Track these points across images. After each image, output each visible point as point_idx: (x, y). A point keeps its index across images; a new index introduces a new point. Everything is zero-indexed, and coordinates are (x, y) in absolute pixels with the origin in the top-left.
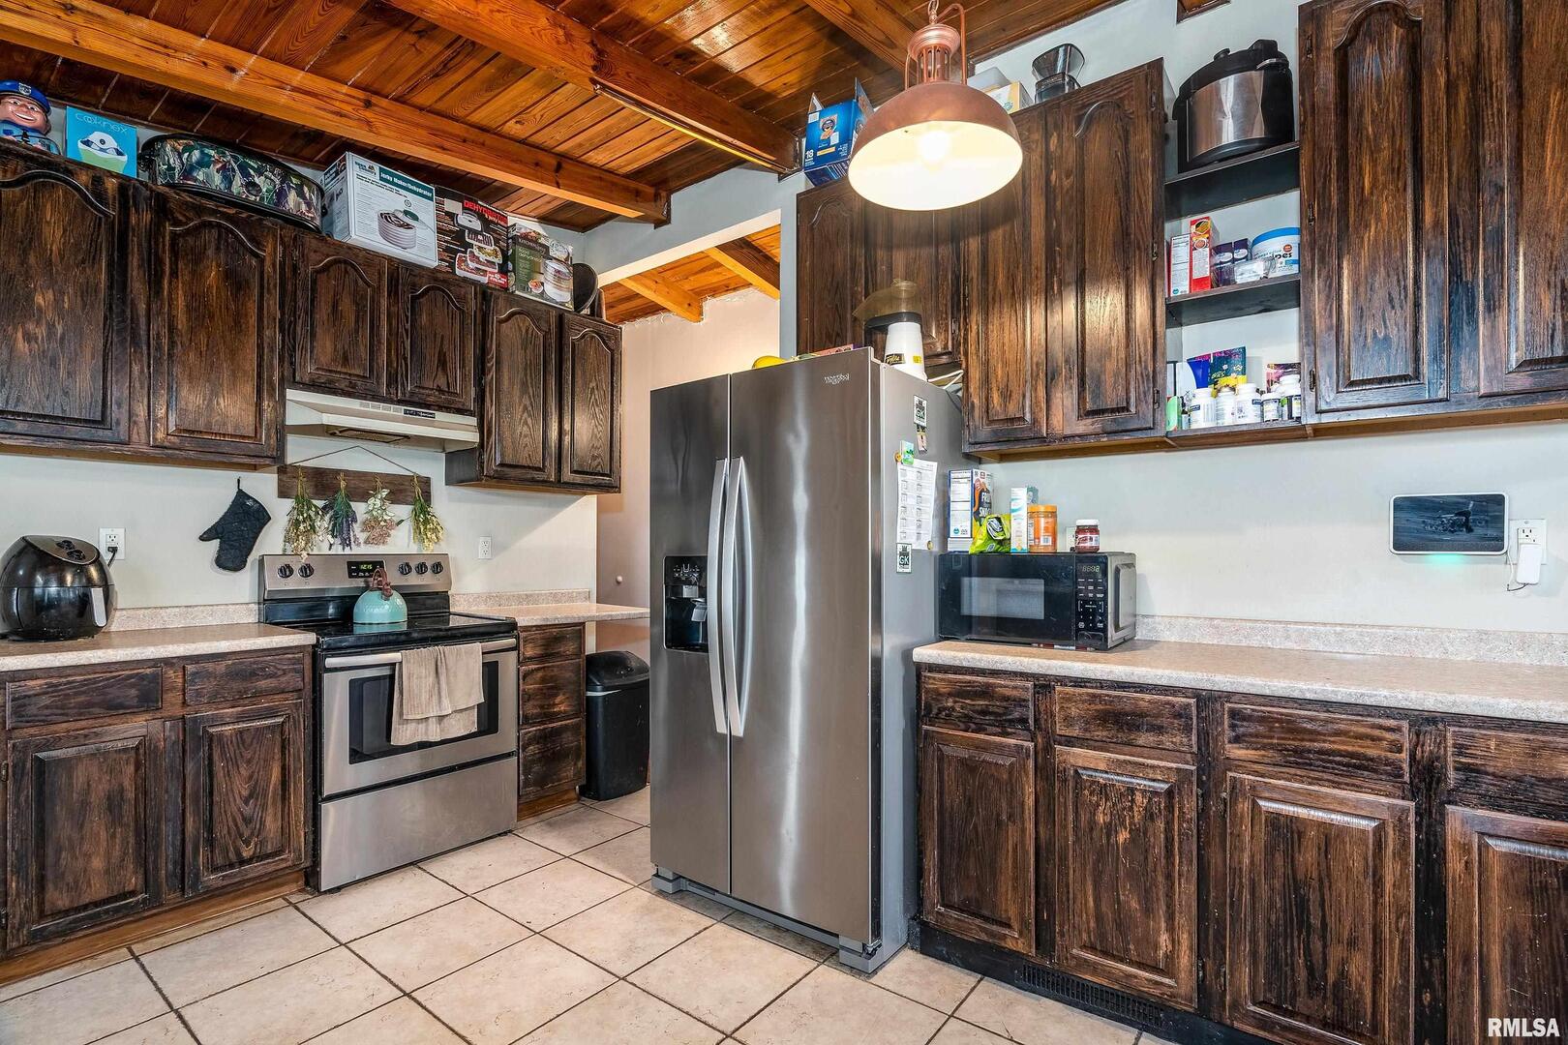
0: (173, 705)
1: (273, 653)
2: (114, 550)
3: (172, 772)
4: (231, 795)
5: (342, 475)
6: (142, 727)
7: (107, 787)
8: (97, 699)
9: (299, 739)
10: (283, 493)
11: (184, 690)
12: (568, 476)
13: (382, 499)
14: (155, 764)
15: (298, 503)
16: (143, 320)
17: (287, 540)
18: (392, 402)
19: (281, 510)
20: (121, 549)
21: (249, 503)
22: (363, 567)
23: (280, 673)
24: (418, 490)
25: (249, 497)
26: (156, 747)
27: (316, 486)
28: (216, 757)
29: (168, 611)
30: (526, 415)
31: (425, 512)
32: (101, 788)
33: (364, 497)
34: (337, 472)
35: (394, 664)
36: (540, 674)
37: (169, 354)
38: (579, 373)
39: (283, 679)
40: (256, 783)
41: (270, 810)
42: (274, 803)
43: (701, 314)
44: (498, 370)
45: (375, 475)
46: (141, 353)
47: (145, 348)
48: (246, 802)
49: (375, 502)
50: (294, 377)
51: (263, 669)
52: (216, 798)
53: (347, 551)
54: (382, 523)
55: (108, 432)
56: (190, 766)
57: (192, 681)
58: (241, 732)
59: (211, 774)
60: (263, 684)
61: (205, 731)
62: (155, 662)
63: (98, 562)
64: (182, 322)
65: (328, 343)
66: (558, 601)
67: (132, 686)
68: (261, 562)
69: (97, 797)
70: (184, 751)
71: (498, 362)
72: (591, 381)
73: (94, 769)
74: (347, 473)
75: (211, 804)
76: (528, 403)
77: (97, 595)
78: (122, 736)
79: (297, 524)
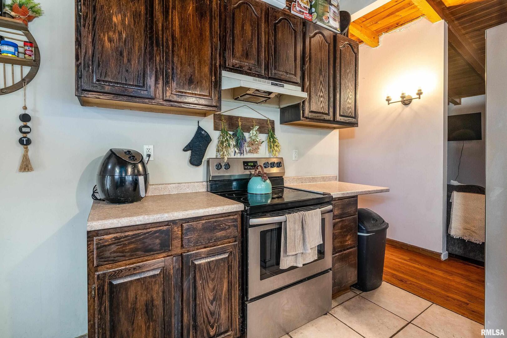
0: (177, 247)
1: (224, 215)
2: (149, 156)
3: (177, 287)
4: (204, 300)
5: (239, 119)
6: (161, 262)
7: (145, 298)
8: (140, 246)
9: (236, 265)
10: (216, 128)
11: (182, 238)
12: (338, 118)
13: (256, 131)
14: (169, 284)
15: (222, 133)
16: (160, 33)
17: (218, 151)
18: (266, 78)
19: (215, 135)
20: (152, 154)
21: (203, 133)
22: (249, 164)
23: (227, 227)
24: (270, 126)
25: (203, 130)
26: (169, 273)
27: (229, 124)
28: (198, 278)
29: (171, 185)
30: (321, 86)
31: (273, 138)
32: (142, 299)
33: (248, 130)
34: (238, 117)
35: (281, 223)
36: (340, 224)
37: (172, 51)
38: (343, 64)
39: (228, 231)
40: (216, 292)
41: (223, 307)
42: (225, 303)
43: (378, 42)
44: (310, 62)
45: (252, 119)
46: (160, 50)
47: (161, 47)
48: (212, 304)
49: (253, 132)
50: (225, 64)
51: (219, 225)
52: (198, 302)
53: (242, 157)
54: (256, 143)
55: (146, 92)
56: (185, 284)
57: (186, 233)
58: (209, 263)
59: (195, 288)
60: (220, 234)
61: (193, 263)
62: (168, 223)
63: (142, 162)
64: (177, 34)
65: (240, 46)
66: (325, 181)
67: (157, 237)
68: (208, 162)
69: (140, 305)
70: (182, 274)
71: (310, 59)
72: (347, 69)
73: (139, 288)
74: (241, 117)
75: (195, 306)
76: (322, 79)
77: (141, 179)
78: (152, 268)
79: (222, 143)
